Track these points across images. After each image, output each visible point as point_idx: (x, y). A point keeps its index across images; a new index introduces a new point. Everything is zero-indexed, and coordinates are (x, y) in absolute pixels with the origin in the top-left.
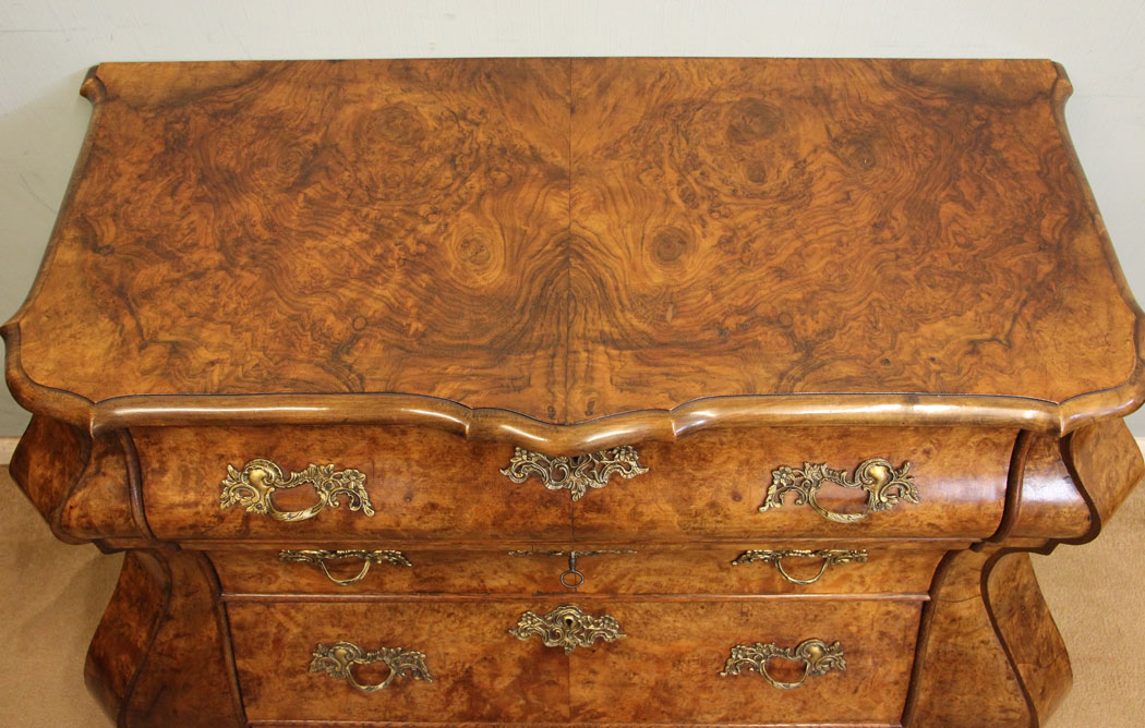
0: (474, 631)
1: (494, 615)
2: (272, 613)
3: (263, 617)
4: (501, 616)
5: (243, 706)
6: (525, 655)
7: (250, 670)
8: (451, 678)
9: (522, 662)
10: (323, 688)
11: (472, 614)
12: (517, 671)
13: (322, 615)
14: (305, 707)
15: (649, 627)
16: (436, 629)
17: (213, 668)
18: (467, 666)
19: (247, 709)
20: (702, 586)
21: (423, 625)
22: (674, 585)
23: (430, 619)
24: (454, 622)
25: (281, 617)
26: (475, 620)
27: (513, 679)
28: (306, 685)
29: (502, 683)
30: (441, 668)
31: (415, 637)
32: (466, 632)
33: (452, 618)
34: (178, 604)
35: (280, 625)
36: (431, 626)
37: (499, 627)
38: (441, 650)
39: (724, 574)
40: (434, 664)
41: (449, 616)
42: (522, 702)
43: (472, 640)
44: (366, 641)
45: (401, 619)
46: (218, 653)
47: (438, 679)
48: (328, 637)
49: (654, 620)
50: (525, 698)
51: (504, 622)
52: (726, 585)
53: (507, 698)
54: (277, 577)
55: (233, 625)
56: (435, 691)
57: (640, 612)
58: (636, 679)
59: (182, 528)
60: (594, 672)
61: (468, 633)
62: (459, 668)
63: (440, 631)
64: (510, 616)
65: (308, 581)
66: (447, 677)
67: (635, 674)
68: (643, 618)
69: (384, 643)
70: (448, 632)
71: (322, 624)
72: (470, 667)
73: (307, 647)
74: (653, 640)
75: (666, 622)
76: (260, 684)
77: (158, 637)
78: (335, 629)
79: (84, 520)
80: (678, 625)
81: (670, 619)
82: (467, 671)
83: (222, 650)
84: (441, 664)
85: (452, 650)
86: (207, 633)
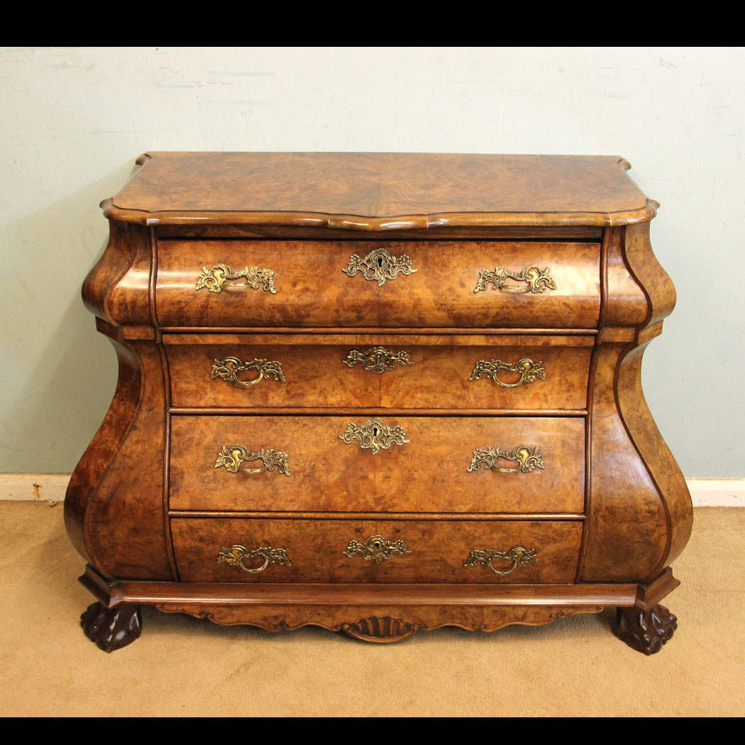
0: (318, 437)
1: (331, 426)
2: (198, 424)
3: (192, 426)
4: (335, 426)
5: (169, 496)
6: (347, 455)
7: (179, 466)
8: (302, 473)
9: (346, 460)
10: (222, 481)
11: (318, 424)
12: (343, 468)
13: (228, 425)
14: (208, 497)
15: (424, 435)
16: (296, 436)
17: (155, 466)
18: (312, 464)
19: (171, 498)
20: (453, 402)
21: (288, 433)
22: (438, 402)
23: (293, 429)
24: (307, 431)
25: (203, 427)
26: (319, 429)
27: (341, 474)
28: (212, 478)
29: (334, 477)
30: (296, 465)
31: (283, 441)
32: (314, 438)
33: (306, 428)
34: (143, 417)
35: (202, 432)
36: (293, 434)
37: (333, 434)
38: (297, 451)
39: (465, 392)
40: (292, 461)
41: (304, 425)
42: (345, 493)
43: (316, 444)
44: (252, 444)
45: (275, 428)
46: (160, 455)
47: (294, 473)
48: (229, 441)
49: (426, 430)
50: (347, 491)
51: (337, 430)
52: (468, 402)
53: (335, 490)
54: (206, 394)
55: (173, 433)
56: (291, 483)
57: (418, 424)
58: (416, 475)
59: (173, 304)
60: (390, 469)
61: (314, 439)
62: (307, 466)
63: (298, 437)
64: (341, 426)
65: (224, 398)
66: (299, 472)
67: (415, 471)
68: (419, 429)
69: (263, 446)
70: (302, 438)
71: (227, 432)
72: (314, 465)
73: (216, 448)
74: (426, 445)
75: (434, 431)
76: (182, 478)
77: (125, 442)
78: (236, 435)
79: (122, 297)
80: (441, 434)
81: (436, 430)
82: (312, 468)
83: (164, 452)
84: (297, 462)
85: (304, 452)
86: (155, 439)
